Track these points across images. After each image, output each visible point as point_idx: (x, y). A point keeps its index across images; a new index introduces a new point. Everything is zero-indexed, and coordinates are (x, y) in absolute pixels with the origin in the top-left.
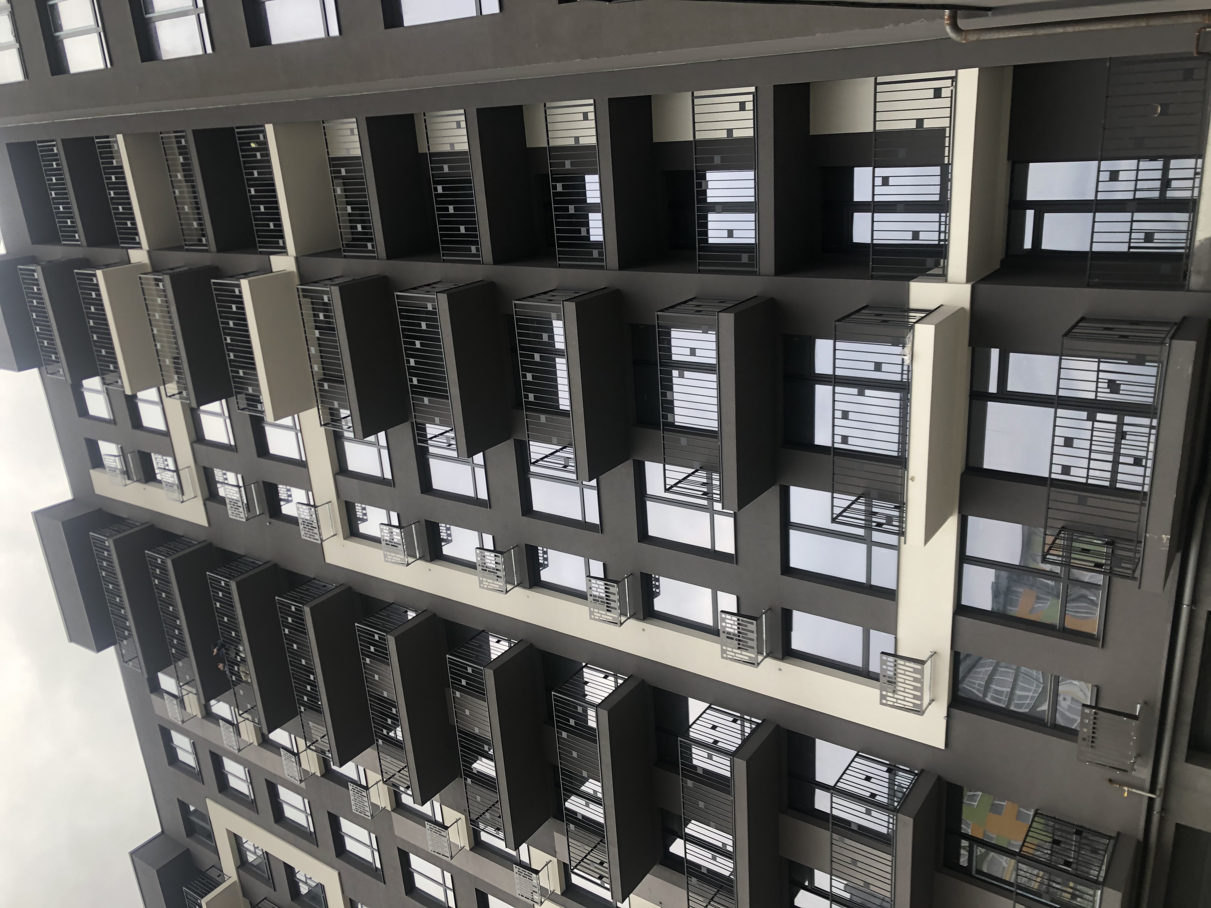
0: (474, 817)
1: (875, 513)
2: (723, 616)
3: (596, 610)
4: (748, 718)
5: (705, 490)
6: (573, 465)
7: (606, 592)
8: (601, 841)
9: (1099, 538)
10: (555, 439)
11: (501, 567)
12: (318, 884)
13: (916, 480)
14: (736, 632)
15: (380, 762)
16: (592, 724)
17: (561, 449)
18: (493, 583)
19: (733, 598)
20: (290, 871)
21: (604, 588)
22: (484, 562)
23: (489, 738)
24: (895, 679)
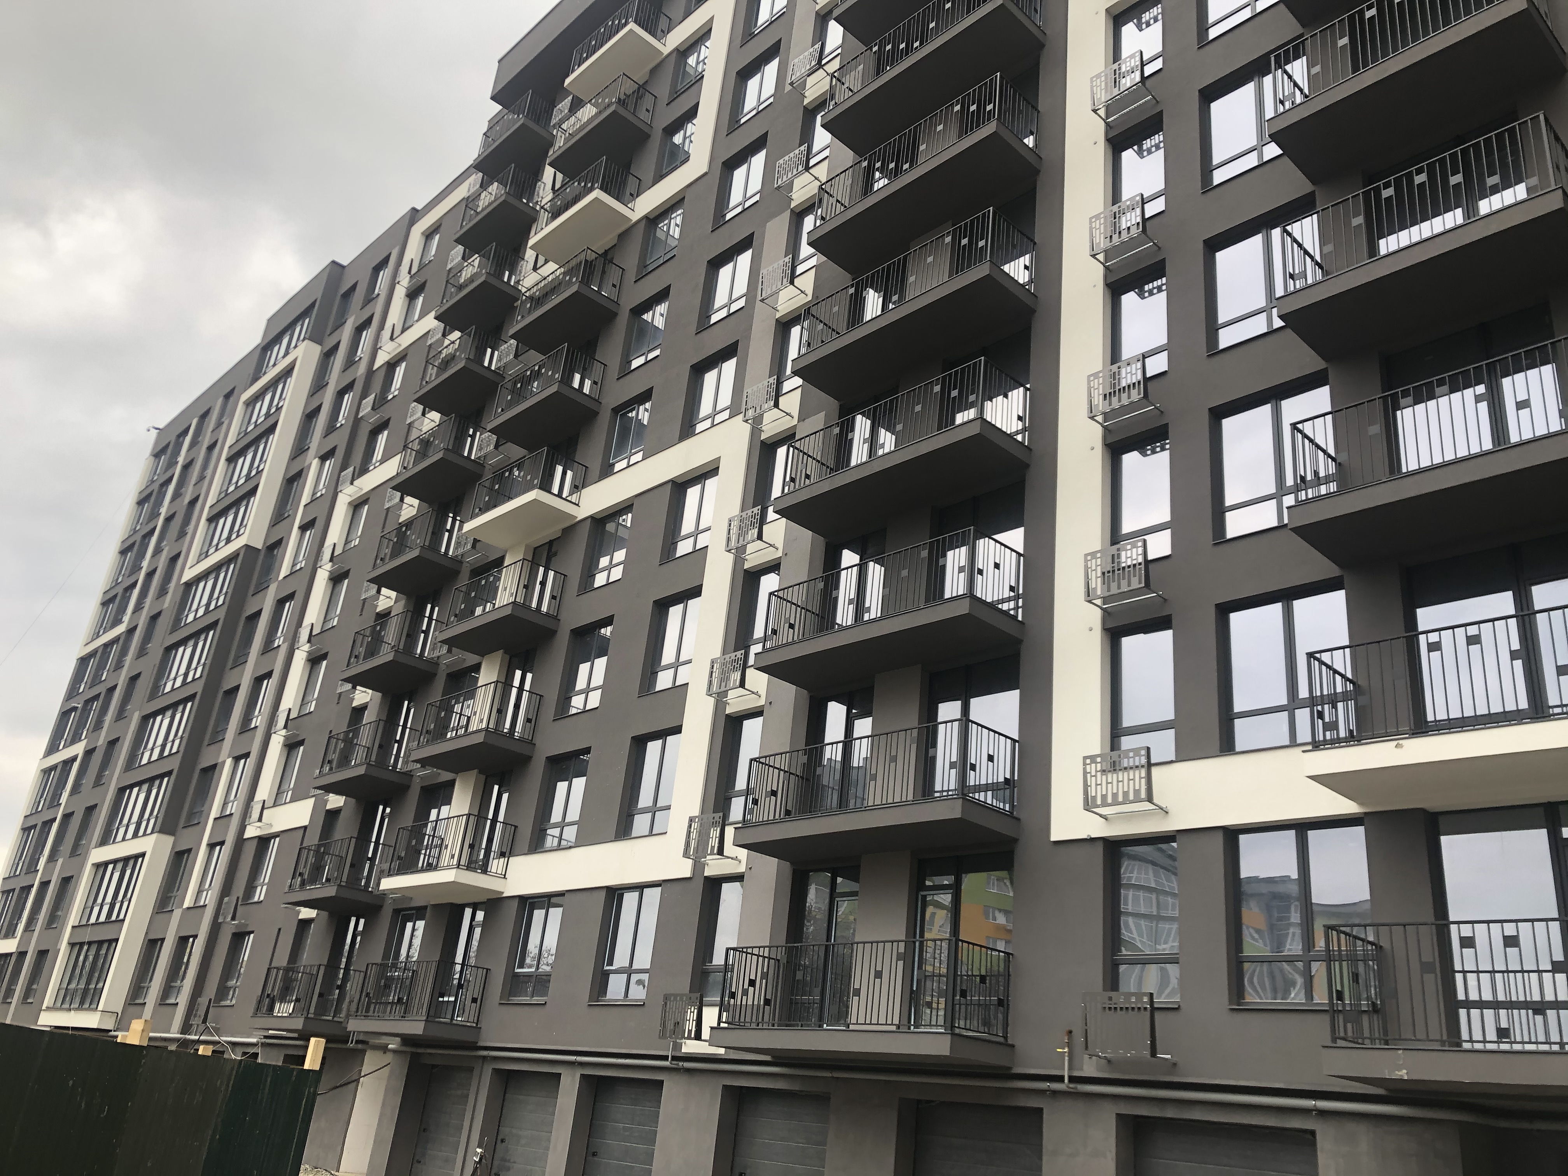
0: (814, 311)
1: (1335, 707)
2: (1140, 544)
3: (1101, 380)
4: (1020, 604)
5: (1309, 478)
6: (1298, 287)
7: (1129, 386)
8: (831, 469)
9: (1380, 993)
10: (1329, 248)
11: (1125, 235)
12: (687, 153)
13: (1399, 750)
14: (1123, 565)
15: (841, 173)
16: (960, 418)
17: (1317, 263)
18: (1100, 234)
19: (1167, 552)
20: (692, 113)
21: (1134, 381)
22: (1126, 211)
23: (907, 297)
24: (1120, 770)
